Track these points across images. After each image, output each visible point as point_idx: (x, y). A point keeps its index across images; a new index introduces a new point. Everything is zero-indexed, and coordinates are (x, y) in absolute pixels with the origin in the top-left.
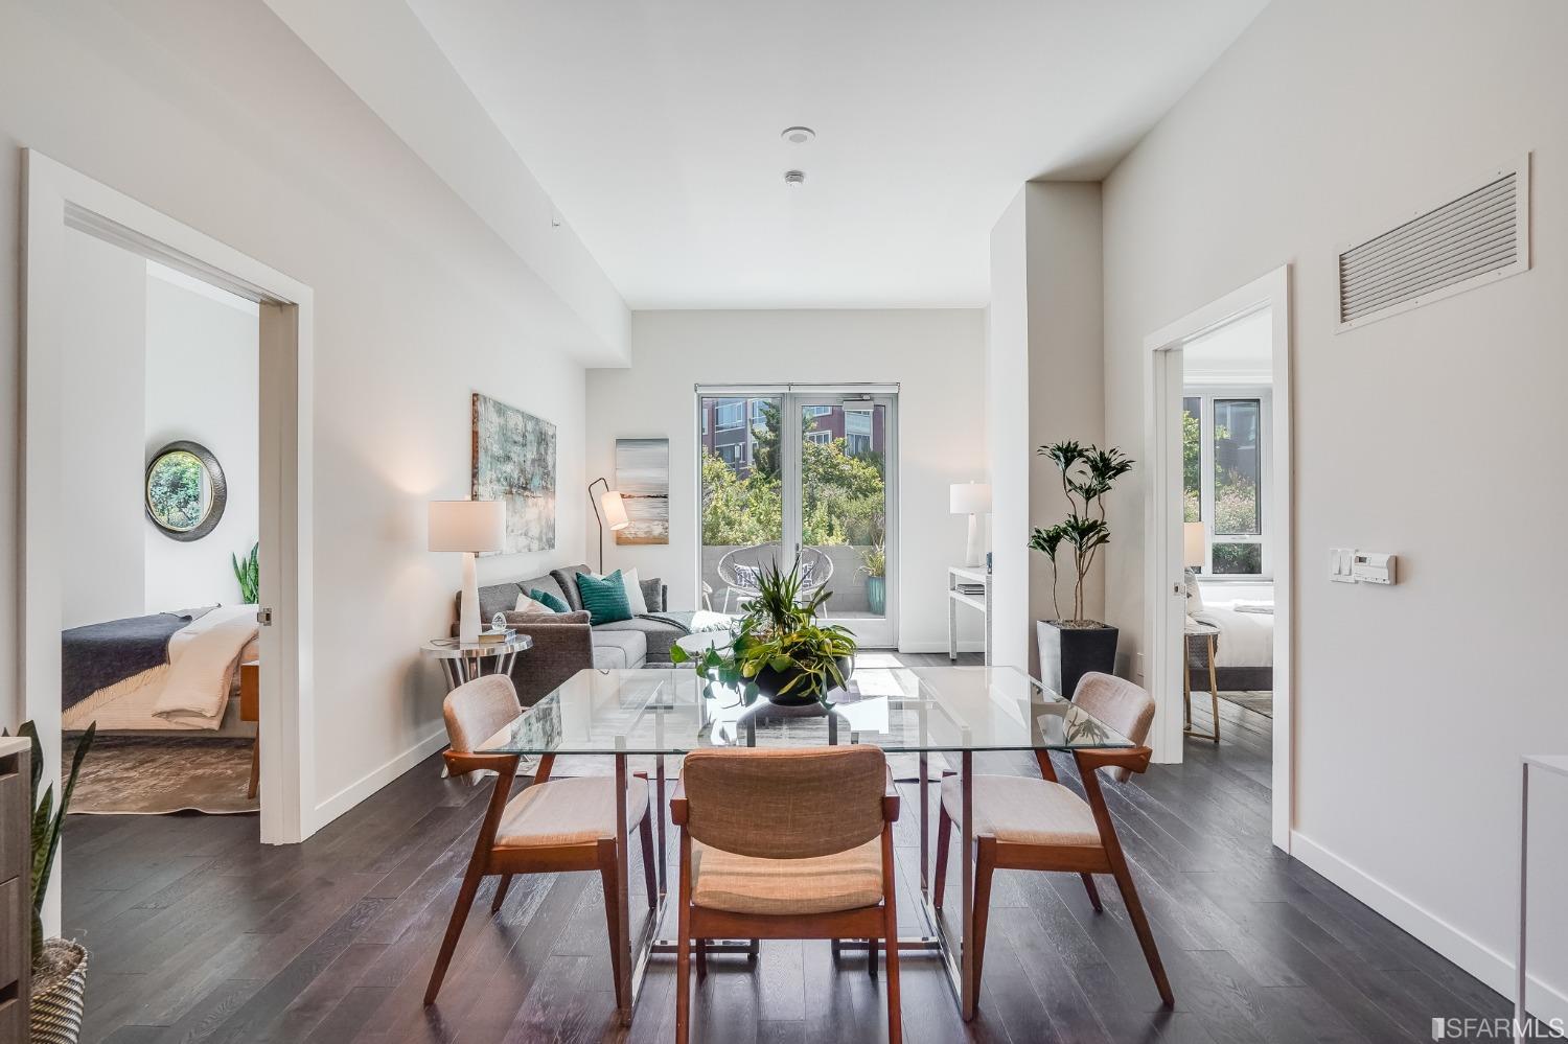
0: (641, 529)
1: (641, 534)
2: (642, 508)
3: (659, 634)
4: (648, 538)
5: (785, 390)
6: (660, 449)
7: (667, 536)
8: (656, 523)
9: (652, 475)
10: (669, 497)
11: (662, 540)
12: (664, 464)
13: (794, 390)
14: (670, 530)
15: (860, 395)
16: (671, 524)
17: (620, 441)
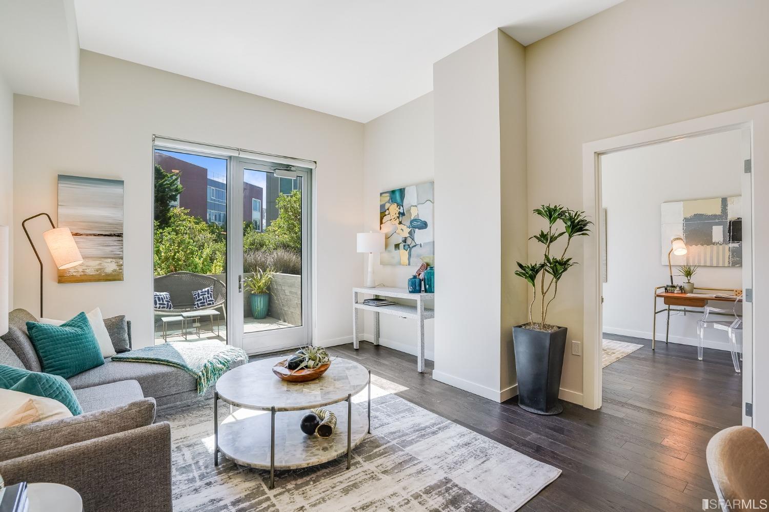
0: (92, 267)
1: (90, 272)
2: (94, 246)
3: (155, 378)
4: (99, 275)
5: (235, 154)
6: (115, 190)
7: (121, 272)
8: (109, 260)
9: (103, 214)
10: (124, 235)
11: (116, 277)
12: (118, 204)
13: (242, 155)
14: (125, 268)
15: (288, 166)
16: (125, 262)
17: (62, 178)
